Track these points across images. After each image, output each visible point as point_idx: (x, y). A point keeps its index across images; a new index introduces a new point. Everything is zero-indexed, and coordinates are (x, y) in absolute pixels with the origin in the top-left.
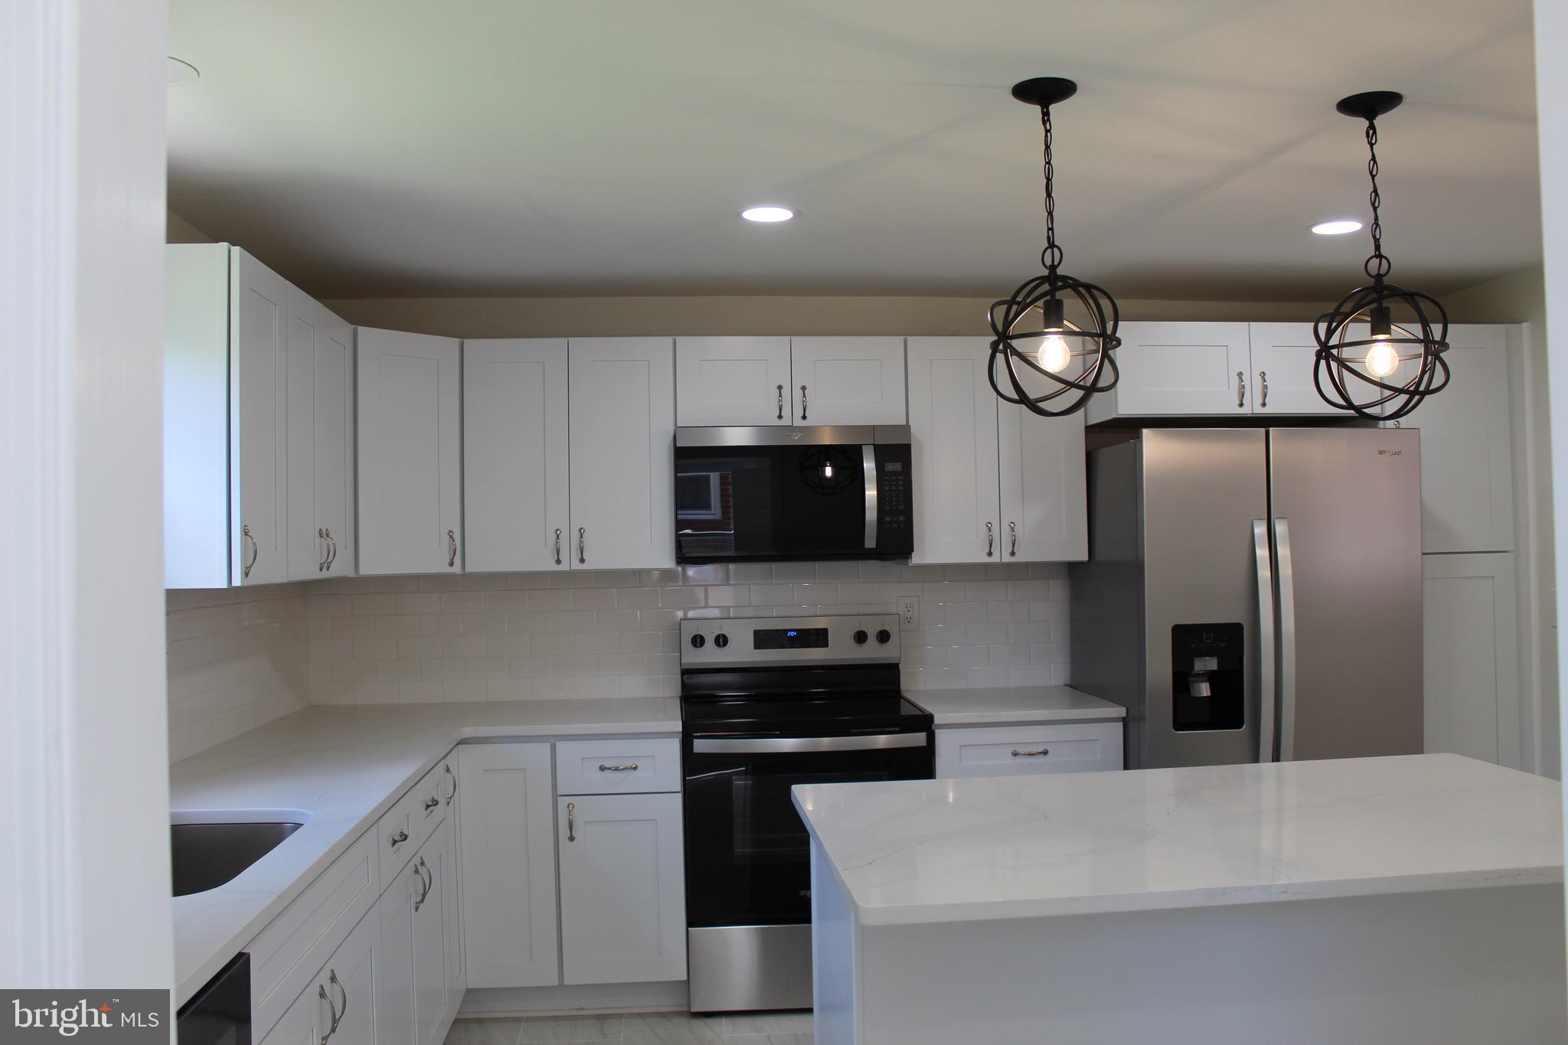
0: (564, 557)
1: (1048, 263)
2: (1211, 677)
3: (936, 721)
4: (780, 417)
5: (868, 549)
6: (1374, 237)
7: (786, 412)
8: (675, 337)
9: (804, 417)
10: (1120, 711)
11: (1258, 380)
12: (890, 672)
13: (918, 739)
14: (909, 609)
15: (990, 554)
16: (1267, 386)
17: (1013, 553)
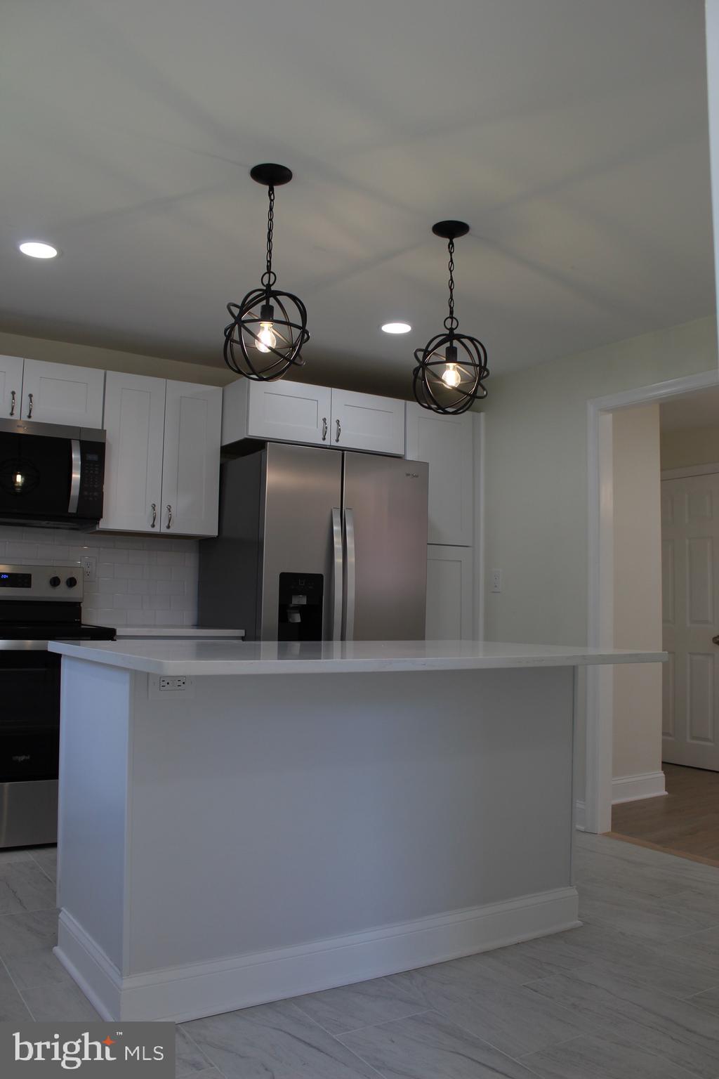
1: (266, 282)
2: (302, 610)
3: (118, 634)
4: (12, 414)
5: (70, 513)
6: (450, 306)
7: (17, 411)
9: (29, 416)
10: (241, 632)
11: (334, 425)
12: (75, 607)
14: (89, 565)
15: (153, 526)
16: (340, 429)
17: (168, 527)
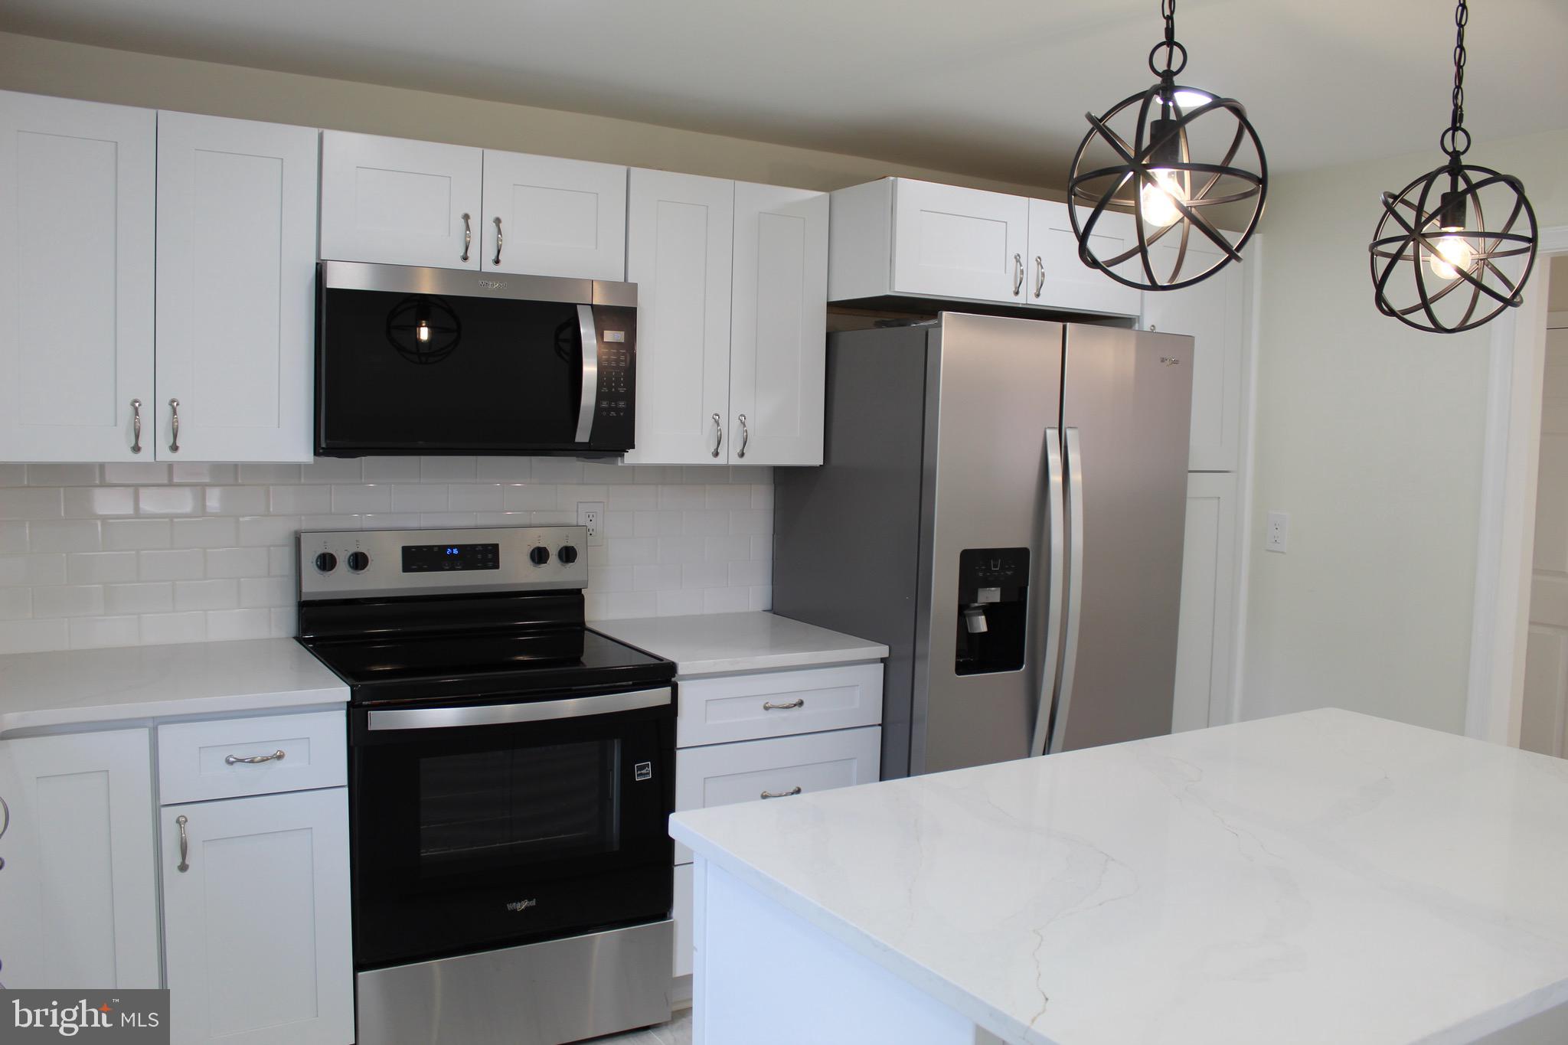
0: (145, 441)
2: (989, 610)
3: (681, 671)
4: (465, 258)
5: (581, 443)
6: (1455, 103)
7: (473, 252)
8: (321, 130)
9: (497, 262)
10: (883, 651)
11: (1033, 265)
12: (572, 600)
13: (657, 696)
14: (591, 518)
15: (716, 454)
16: (1043, 274)
17: (742, 455)
